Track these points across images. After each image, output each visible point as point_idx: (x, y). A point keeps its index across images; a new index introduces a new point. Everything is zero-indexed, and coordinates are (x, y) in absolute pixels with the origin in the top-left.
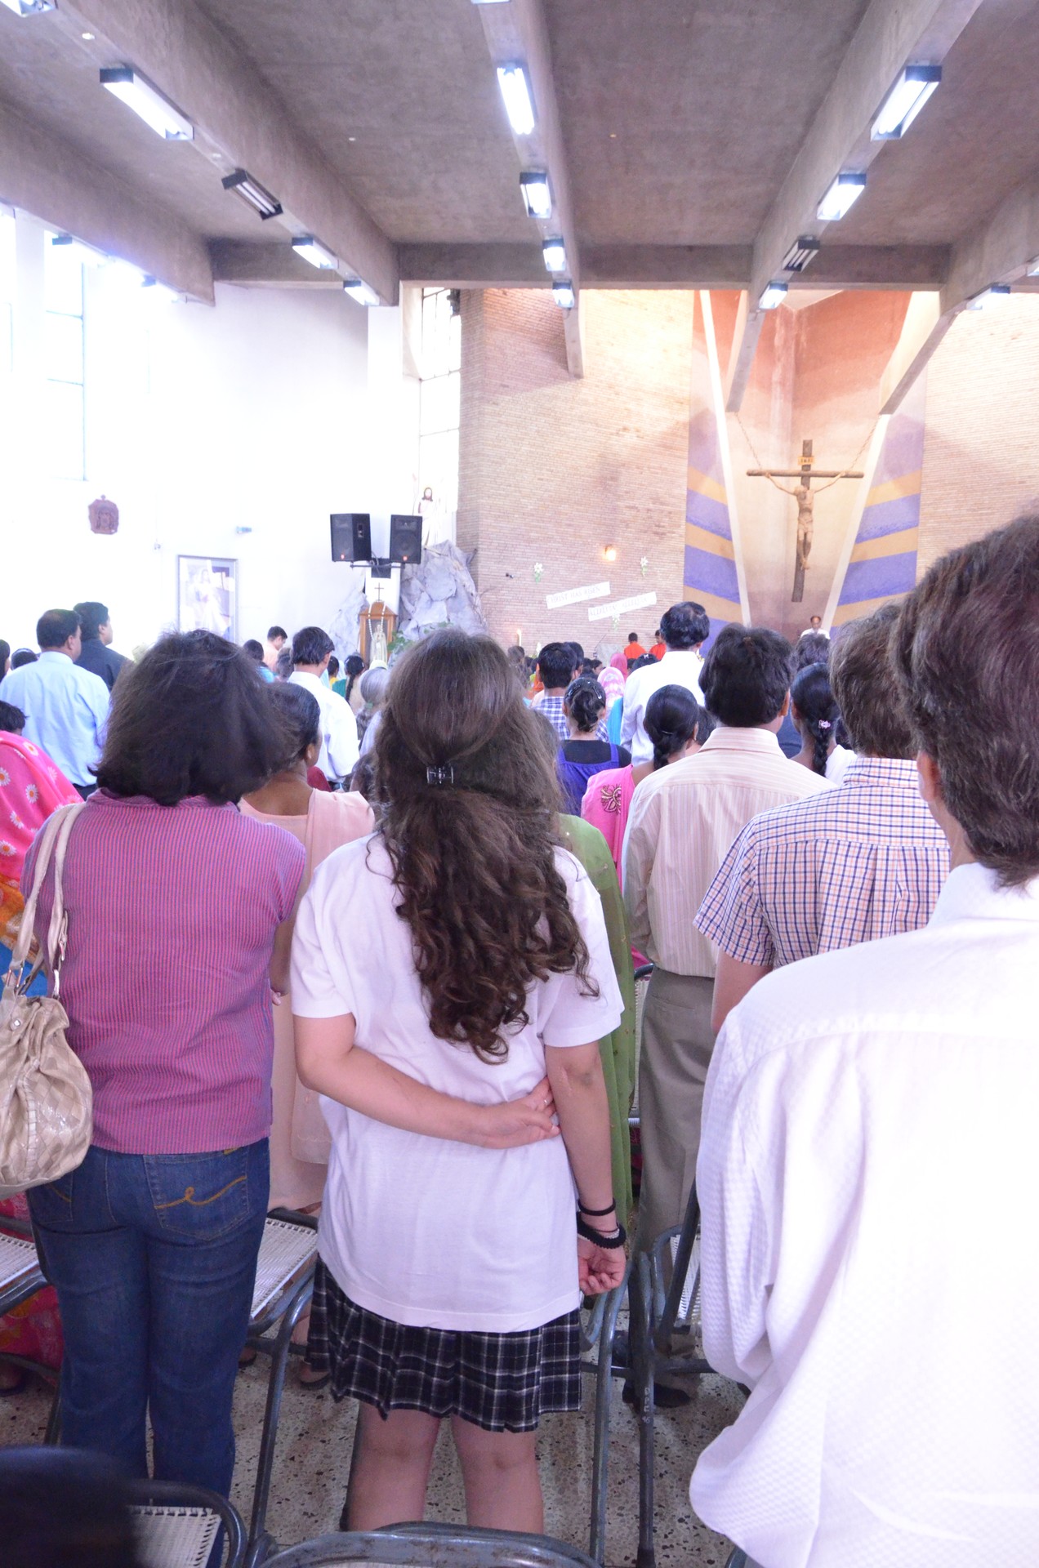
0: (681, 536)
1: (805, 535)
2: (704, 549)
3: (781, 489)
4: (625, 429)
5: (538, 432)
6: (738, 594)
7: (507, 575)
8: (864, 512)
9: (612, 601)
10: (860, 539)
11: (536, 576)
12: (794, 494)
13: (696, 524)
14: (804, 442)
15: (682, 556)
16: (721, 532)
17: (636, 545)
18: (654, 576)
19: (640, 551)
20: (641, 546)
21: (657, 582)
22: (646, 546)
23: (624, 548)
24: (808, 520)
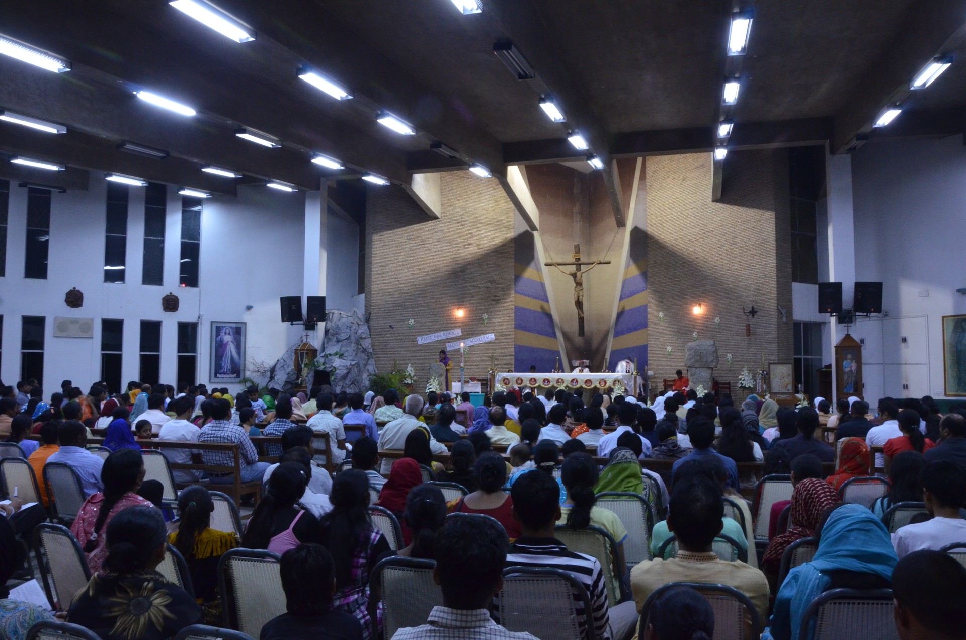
0: (511, 301)
1: (578, 297)
2: (528, 308)
3: (563, 272)
4: (469, 244)
5: (410, 249)
6: (555, 333)
7: (390, 326)
8: (623, 283)
9: (463, 339)
10: (621, 299)
11: (410, 326)
12: (571, 275)
13: (522, 294)
14: (575, 245)
15: (513, 312)
16: (540, 297)
17: (479, 307)
18: (493, 324)
19: (482, 310)
20: (483, 308)
21: (495, 328)
22: (486, 308)
23: (471, 309)
24: (581, 289)
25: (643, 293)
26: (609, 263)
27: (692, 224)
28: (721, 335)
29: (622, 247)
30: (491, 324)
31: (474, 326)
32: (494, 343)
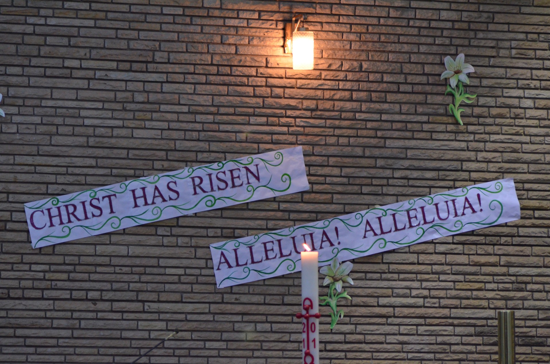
17: (419, 14)
18: (508, 121)
19: (439, 33)
20: (444, 15)
21: (522, 143)
22: (465, 14)
23: (368, 25)
30: (498, 121)
31: (388, 134)
32: (516, 240)
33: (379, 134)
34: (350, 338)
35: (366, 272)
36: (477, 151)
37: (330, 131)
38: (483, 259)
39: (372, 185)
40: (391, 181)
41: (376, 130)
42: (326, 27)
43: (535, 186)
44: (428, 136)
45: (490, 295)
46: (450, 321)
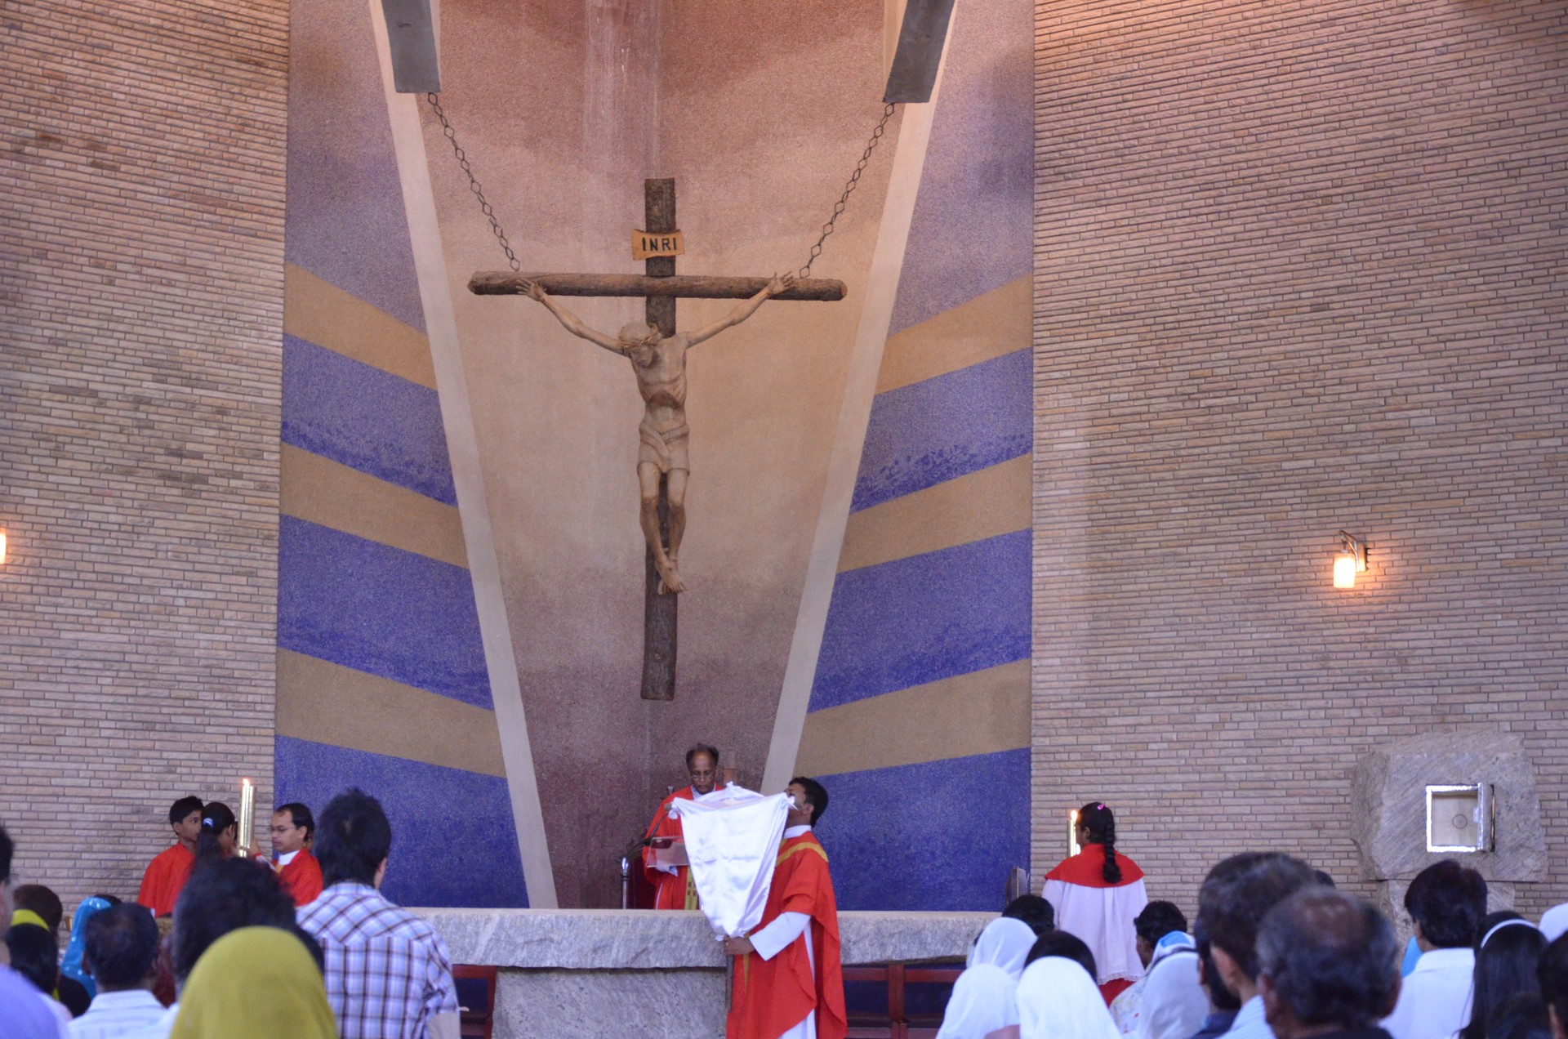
0: (264, 487)
1: (664, 480)
2: (353, 531)
3: (581, 335)
4: (46, 139)
6: (484, 676)
8: (874, 412)
10: (866, 496)
12: (623, 352)
13: (320, 447)
14: (648, 184)
15: (271, 551)
16: (412, 471)
17: (92, 516)
18: (164, 618)
19: (107, 534)
20: (113, 518)
21: (174, 638)
22: (129, 518)
23: (47, 525)
24: (678, 433)
25: (1007, 466)
26: (833, 293)
27: (1319, 108)
28: (1487, 708)
29: (878, 213)
30: (155, 617)
31: (63, 626)
32: (169, 727)
33: (55, 626)
34: (25, 815)
35: (41, 754)
36: (137, 644)
37: (12, 622)
38: (140, 744)
39: (48, 673)
40: (64, 670)
41: (52, 622)
42: (12, 525)
43: (186, 678)
44: (96, 629)
45: (146, 777)
46: (112, 801)
